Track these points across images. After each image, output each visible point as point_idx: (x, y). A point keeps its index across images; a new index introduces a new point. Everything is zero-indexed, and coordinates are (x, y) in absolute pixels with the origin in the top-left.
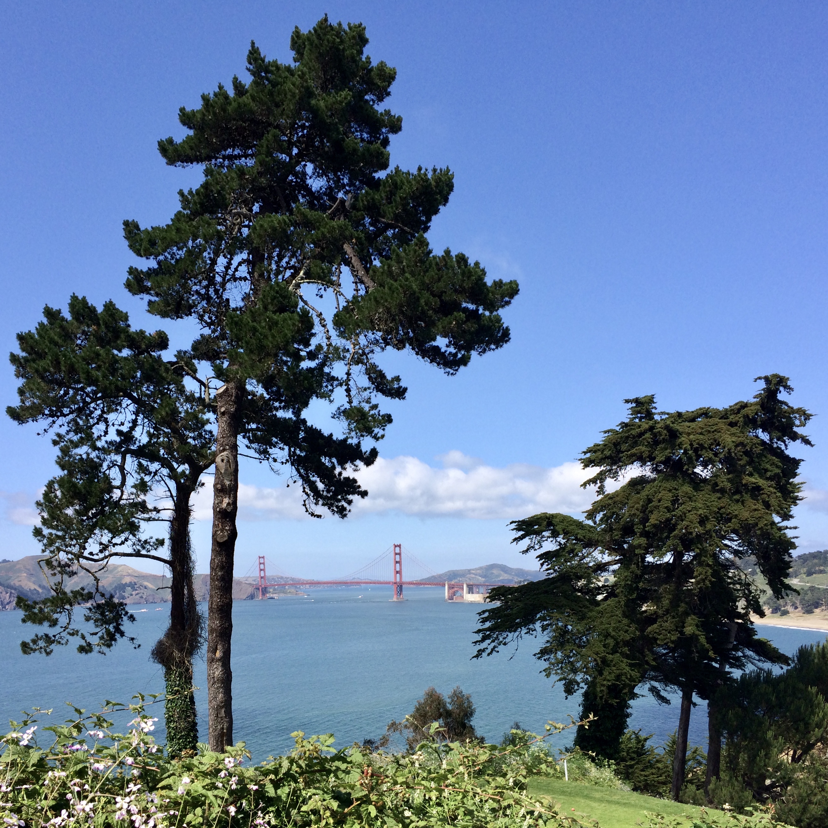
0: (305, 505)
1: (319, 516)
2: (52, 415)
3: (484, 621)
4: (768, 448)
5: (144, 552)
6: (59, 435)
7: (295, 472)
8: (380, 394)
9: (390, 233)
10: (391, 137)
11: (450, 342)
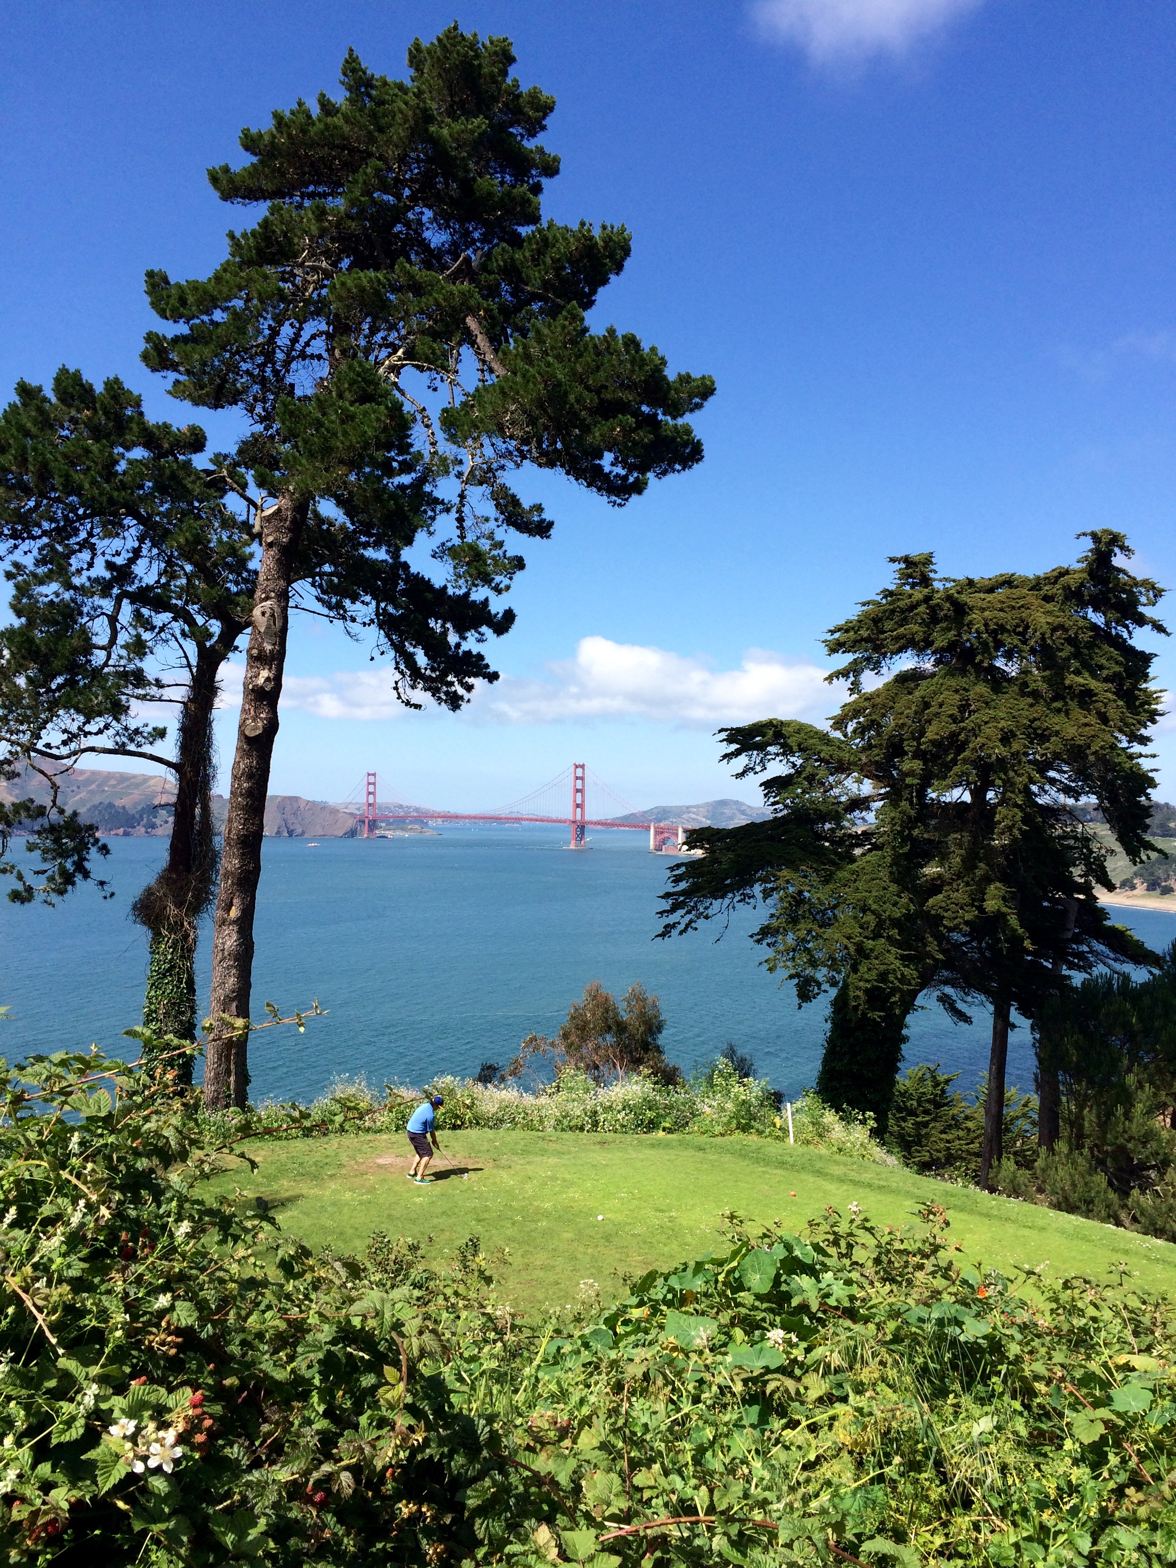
0: (396, 688)
1: (418, 706)
2: (15, 536)
3: (677, 880)
4: (1101, 635)
5: (132, 747)
6: (16, 565)
7: (383, 640)
8: (512, 529)
9: (535, 307)
10: (545, 182)
11: (616, 458)
